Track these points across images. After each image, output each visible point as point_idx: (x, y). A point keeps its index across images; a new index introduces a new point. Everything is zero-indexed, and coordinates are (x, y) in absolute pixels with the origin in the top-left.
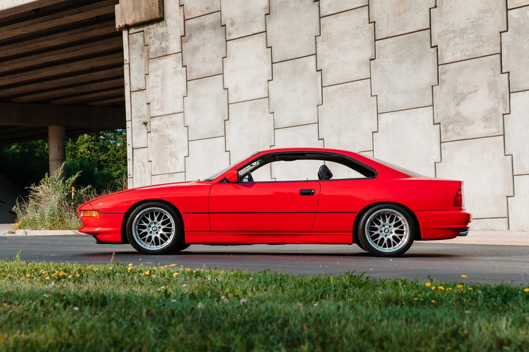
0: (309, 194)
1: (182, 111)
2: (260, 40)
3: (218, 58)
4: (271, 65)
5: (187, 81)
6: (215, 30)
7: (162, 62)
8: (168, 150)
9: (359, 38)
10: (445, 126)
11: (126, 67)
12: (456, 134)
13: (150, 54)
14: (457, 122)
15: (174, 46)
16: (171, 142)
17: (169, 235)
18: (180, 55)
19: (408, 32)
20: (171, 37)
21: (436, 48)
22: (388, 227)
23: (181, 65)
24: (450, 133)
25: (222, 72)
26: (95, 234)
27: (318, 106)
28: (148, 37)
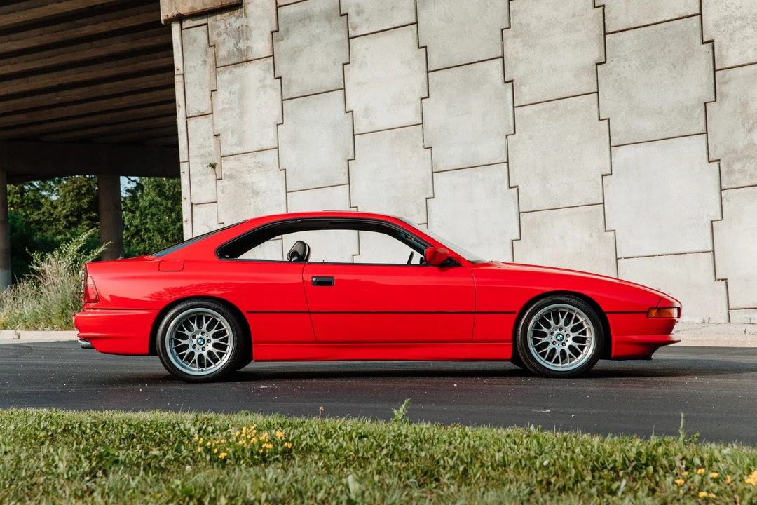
1: (276, 146)
2: (408, 35)
3: (335, 64)
4: (425, 74)
5: (282, 100)
6: (330, 21)
7: (238, 71)
8: (252, 207)
9: (577, 31)
10: (729, 164)
11: (178, 80)
12: (748, 177)
13: (218, 60)
14: (750, 158)
15: (260, 45)
16: (256, 193)
18: (270, 60)
19: (663, 20)
20: (255, 33)
21: (711, 44)
23: (272, 77)
24: (737, 175)
25: (342, 87)
27: (507, 136)
28: (215, 33)
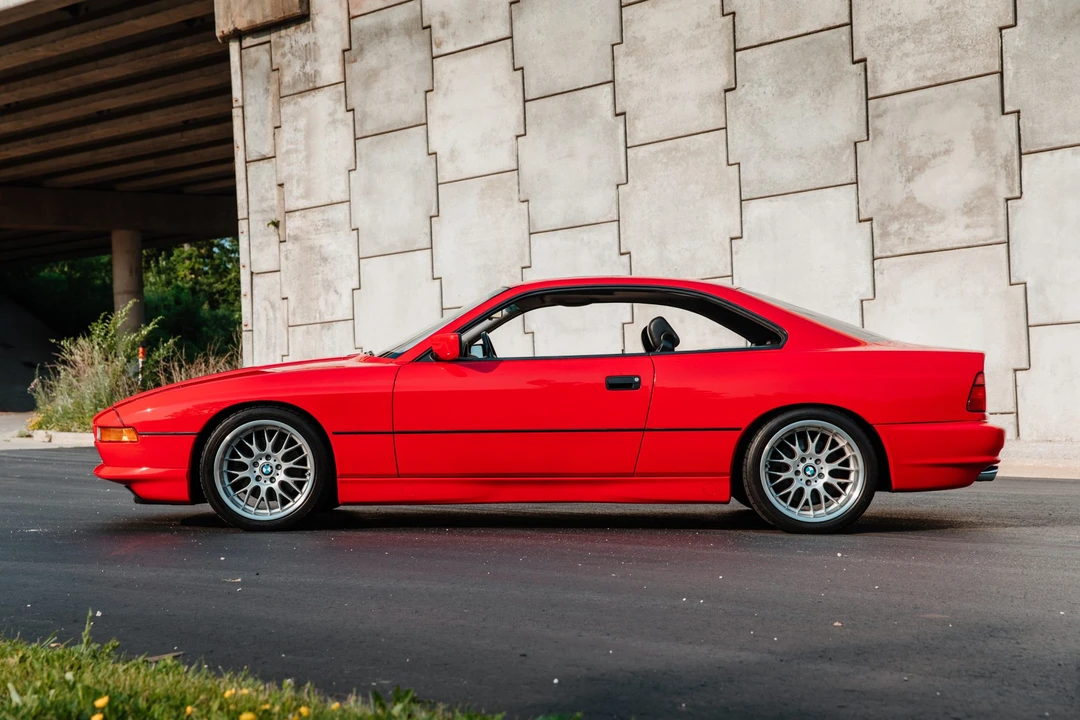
0: (628, 386)
1: (347, 198)
2: (500, 56)
3: (416, 92)
4: (522, 104)
5: (355, 139)
6: (410, 36)
7: (306, 102)
8: (320, 277)
9: (702, 47)
10: (883, 224)
11: (236, 113)
12: (906, 241)
13: (282, 87)
14: (909, 216)
15: (329, 69)
16: (325, 259)
17: (300, 485)
18: (341, 87)
19: (805, 32)
20: (324, 52)
21: (863, 64)
22: (812, 462)
23: (343, 108)
24: (893, 240)
25: (424, 121)
26: (129, 483)
27: (618, 186)
28: (280, 52)
